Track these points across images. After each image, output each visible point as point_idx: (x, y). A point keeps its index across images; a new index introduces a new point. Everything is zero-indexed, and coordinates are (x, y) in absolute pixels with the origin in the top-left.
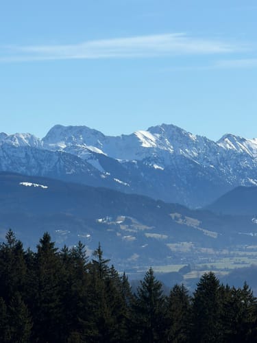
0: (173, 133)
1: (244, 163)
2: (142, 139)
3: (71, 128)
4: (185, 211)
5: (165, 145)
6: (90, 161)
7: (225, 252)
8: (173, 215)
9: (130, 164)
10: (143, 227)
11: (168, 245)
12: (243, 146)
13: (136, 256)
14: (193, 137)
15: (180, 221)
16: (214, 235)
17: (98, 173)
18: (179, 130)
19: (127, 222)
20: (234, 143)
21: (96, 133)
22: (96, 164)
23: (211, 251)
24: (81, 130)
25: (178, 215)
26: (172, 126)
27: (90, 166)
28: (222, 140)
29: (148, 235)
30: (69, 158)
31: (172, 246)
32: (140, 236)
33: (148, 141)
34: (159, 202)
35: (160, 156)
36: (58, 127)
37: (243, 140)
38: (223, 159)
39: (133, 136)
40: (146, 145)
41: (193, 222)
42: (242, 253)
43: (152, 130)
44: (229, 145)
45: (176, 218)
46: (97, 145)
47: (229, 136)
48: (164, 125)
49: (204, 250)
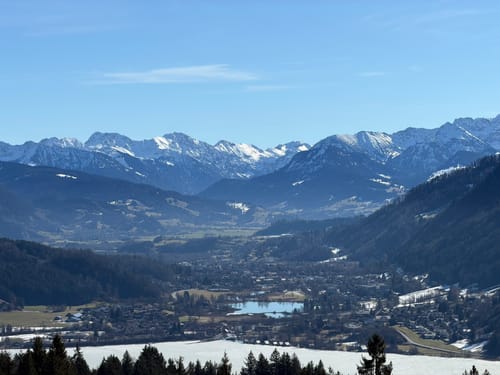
0: (182, 139)
1: (234, 162)
2: (159, 143)
3: (106, 134)
4: (177, 196)
5: (175, 147)
6: (118, 159)
7: (203, 226)
8: (168, 199)
9: (149, 161)
10: (145, 208)
11: (160, 221)
12: (233, 149)
13: (135, 229)
14: (197, 142)
15: (173, 204)
16: (196, 214)
17: (123, 168)
18: (186, 137)
19: (133, 204)
20: (226, 146)
21: (125, 138)
22: (122, 161)
23: (192, 225)
24: (114, 136)
25: (172, 199)
26: (181, 134)
27: (117, 163)
28: (218, 144)
30: (102, 157)
31: (163, 222)
32: (140, 215)
33: (163, 144)
34: (158, 190)
35: (172, 156)
36: (97, 134)
37: (233, 145)
38: (218, 159)
39: (153, 140)
40: (162, 147)
41: (183, 205)
42: (213, 227)
43: (167, 137)
44: (223, 148)
45: (170, 202)
46: (126, 147)
47: (222, 142)
48: (175, 133)
49: (187, 225)
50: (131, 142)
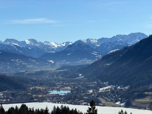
0: (34, 41)
1: (49, 48)
2: (26, 42)
3: (10, 39)
4: (32, 58)
5: (32, 43)
6: (14, 47)
7: (40, 67)
8: (29, 59)
9: (24, 47)
10: (22, 62)
11: (27, 66)
12: (49, 44)
13: (19, 68)
14: (38, 42)
15: (31, 61)
16: (38, 63)
17: (15, 49)
18: (35, 40)
19: (18, 61)
20: (47, 43)
21: (16, 40)
22: (15, 47)
23: (37, 67)
24: (13, 40)
26: (33, 39)
27: (14, 48)
28: (45, 42)
29: (23, 64)
30: (9, 46)
31: (28, 66)
32: (21, 64)
33: (28, 42)
34: (26, 56)
35: (30, 46)
36: (7, 39)
37: (49, 43)
38: (45, 47)
39: (25, 41)
40: (27, 43)
41: (34, 61)
42: (43, 68)
43: (29, 40)
44: (46, 44)
45: (30, 60)
46: (16, 43)
47: (46, 42)
48: (32, 39)
49: (35, 67)
50: (18, 42)
